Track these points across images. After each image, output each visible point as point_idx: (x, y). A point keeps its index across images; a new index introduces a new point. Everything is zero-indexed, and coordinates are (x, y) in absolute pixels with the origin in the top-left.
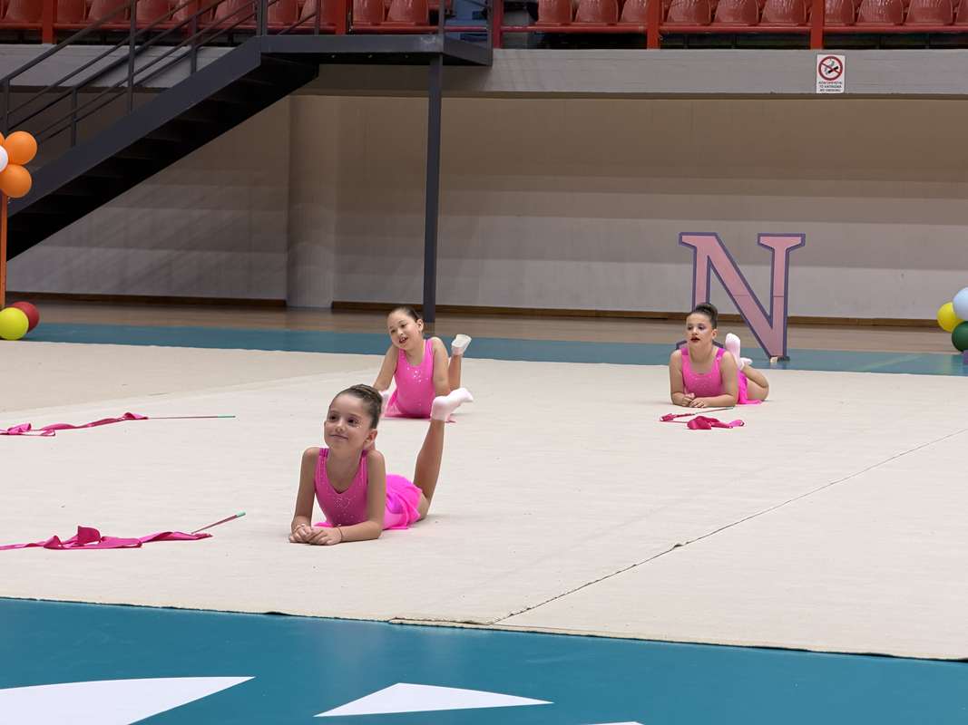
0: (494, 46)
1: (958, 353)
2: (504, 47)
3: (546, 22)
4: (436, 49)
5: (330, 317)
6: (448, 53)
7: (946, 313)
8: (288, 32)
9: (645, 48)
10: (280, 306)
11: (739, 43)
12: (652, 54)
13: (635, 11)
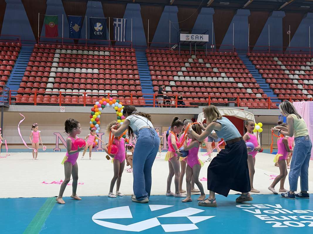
0: (10, 104)
3: (17, 101)
4: (3, 105)
6: (5, 106)
9: (34, 105)
11: (47, 105)
12: (35, 106)
13: (31, 100)
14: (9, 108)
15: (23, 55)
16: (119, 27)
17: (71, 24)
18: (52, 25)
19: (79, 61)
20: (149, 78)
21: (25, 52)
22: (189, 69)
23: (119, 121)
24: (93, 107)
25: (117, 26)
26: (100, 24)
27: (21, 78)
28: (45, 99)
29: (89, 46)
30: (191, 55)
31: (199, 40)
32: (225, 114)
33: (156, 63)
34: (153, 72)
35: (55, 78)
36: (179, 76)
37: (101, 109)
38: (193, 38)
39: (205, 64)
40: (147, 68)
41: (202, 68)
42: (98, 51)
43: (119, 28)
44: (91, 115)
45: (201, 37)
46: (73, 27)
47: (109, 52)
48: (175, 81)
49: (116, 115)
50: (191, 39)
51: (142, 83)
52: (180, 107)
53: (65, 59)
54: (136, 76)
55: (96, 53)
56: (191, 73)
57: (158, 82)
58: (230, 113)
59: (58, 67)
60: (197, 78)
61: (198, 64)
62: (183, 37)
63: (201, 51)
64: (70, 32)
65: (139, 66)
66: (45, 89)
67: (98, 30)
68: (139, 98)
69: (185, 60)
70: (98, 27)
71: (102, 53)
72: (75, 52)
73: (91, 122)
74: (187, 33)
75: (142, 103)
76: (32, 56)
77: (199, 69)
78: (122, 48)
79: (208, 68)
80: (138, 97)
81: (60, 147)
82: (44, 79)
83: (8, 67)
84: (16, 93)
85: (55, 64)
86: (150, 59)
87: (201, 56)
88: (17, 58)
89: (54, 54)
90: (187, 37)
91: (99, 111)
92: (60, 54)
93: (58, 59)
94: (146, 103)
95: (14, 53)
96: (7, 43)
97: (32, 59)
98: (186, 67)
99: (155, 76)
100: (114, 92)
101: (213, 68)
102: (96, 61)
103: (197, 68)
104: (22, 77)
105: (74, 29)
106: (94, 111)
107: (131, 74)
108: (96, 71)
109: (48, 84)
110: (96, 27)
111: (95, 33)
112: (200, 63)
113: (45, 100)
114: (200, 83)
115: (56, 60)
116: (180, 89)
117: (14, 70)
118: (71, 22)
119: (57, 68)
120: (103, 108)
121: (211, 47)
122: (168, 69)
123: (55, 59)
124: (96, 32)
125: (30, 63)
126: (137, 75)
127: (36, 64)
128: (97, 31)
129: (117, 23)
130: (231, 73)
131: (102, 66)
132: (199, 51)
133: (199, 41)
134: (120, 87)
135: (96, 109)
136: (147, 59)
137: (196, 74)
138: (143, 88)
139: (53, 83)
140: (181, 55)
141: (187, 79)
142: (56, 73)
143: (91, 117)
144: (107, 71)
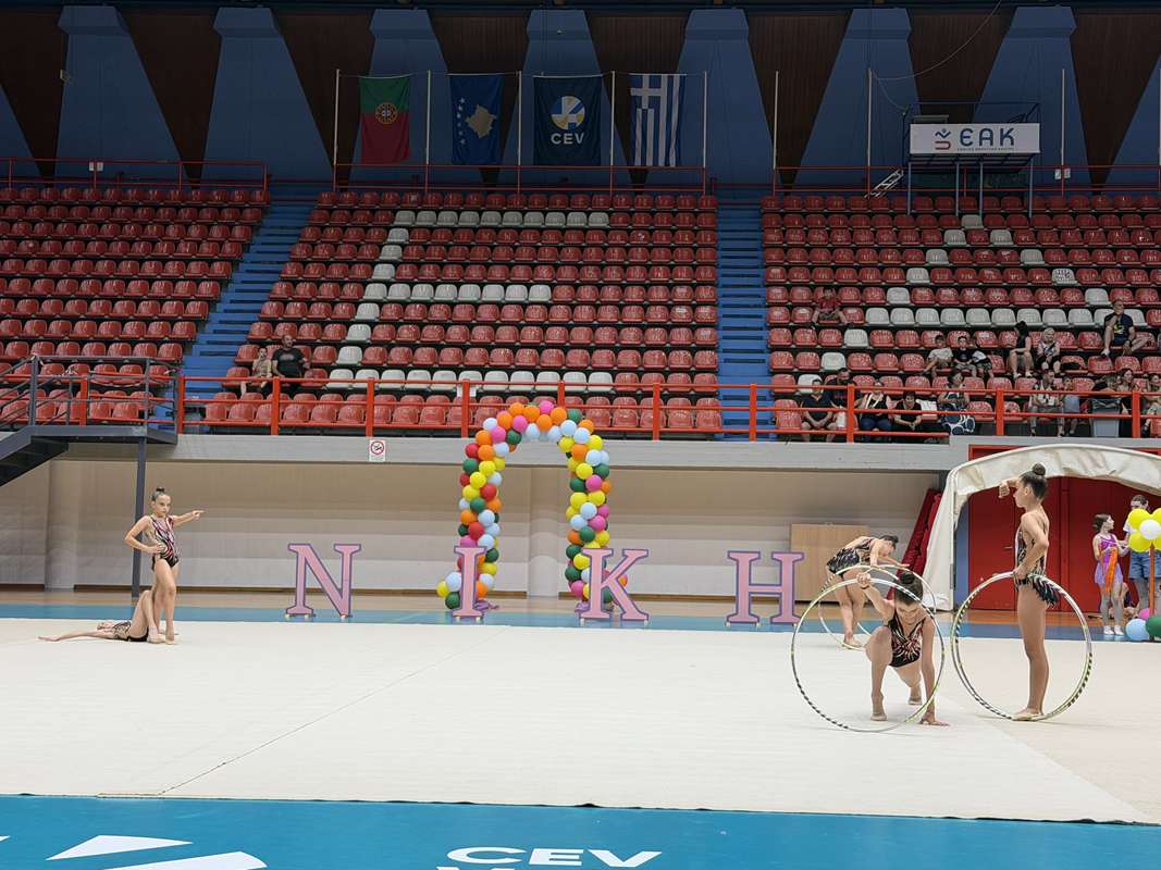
0: (178, 432)
1: (449, 610)
2: (185, 433)
3: (211, 418)
4: (142, 435)
5: (73, 594)
6: (150, 437)
7: (442, 587)
8: (50, 423)
9: (270, 434)
10: (40, 588)
11: (326, 432)
12: (274, 440)
13: (264, 413)
14: (174, 444)
15: (272, 239)
16: (653, 110)
17: (460, 108)
18: (386, 114)
19: (479, 253)
20: (760, 317)
21: (282, 228)
22: (942, 277)
23: (578, 497)
24: (473, 439)
25: (645, 105)
26: (576, 101)
27: (244, 327)
28: (318, 410)
29: (527, 194)
30: (961, 216)
31: (997, 148)
32: (1066, 469)
33: (797, 256)
34: (777, 293)
35: (372, 324)
36: (890, 309)
37: (503, 447)
38: (966, 141)
39: (1019, 250)
40: (758, 276)
41: (1002, 269)
42: (564, 212)
43: (651, 112)
44: (463, 472)
45: (1007, 135)
46: (468, 120)
47: (605, 215)
48: (870, 329)
49: (570, 474)
50: (963, 147)
51: (725, 338)
52: (873, 439)
53: (426, 247)
54: (704, 311)
55: (554, 219)
56: (948, 294)
57: (793, 334)
58: (1088, 463)
59: (394, 283)
60: (971, 312)
61: (986, 253)
62: (925, 139)
63: (1009, 194)
64: (456, 140)
65: (724, 267)
66: (329, 368)
67: (566, 127)
68: (701, 401)
69: (932, 238)
70: (569, 112)
71: (576, 219)
72: (469, 218)
73: (463, 504)
74: (943, 122)
75: (707, 422)
76: (301, 242)
77: (987, 272)
78: (662, 193)
79: (1027, 269)
80: (694, 398)
81: (312, 600)
82: (331, 332)
83: (206, 288)
84: (217, 386)
85: (382, 271)
86: (773, 237)
87: (1005, 216)
88: (245, 247)
89: (388, 229)
90: (943, 140)
91: (495, 456)
92: (409, 229)
93: (399, 248)
94: (727, 422)
95: (238, 232)
96: (215, 193)
97: (300, 252)
98: (930, 269)
99: (783, 309)
100: (601, 379)
101: (1051, 269)
102: (547, 254)
103: (978, 269)
104: (251, 323)
105: (470, 125)
106: (474, 455)
107: (681, 304)
108: (541, 293)
109: (343, 349)
110: (560, 112)
111: (556, 139)
112: (996, 250)
113: (319, 415)
114: (983, 335)
115: (391, 252)
116: (887, 361)
117: (227, 296)
118: (462, 101)
119: (388, 284)
120: (513, 443)
121: (1058, 175)
122: (846, 275)
123: (386, 249)
124: (559, 135)
125: (290, 270)
126: (705, 304)
127: (313, 271)
128: (563, 132)
129: (644, 92)
130: (1134, 289)
131: (567, 273)
132: (1000, 196)
133: (997, 152)
134: (628, 359)
135: (484, 449)
136: (763, 240)
137: (971, 294)
138: (727, 361)
139: (363, 345)
140: (915, 216)
141: (927, 316)
142: (380, 304)
143: (465, 482)
144: (587, 293)
